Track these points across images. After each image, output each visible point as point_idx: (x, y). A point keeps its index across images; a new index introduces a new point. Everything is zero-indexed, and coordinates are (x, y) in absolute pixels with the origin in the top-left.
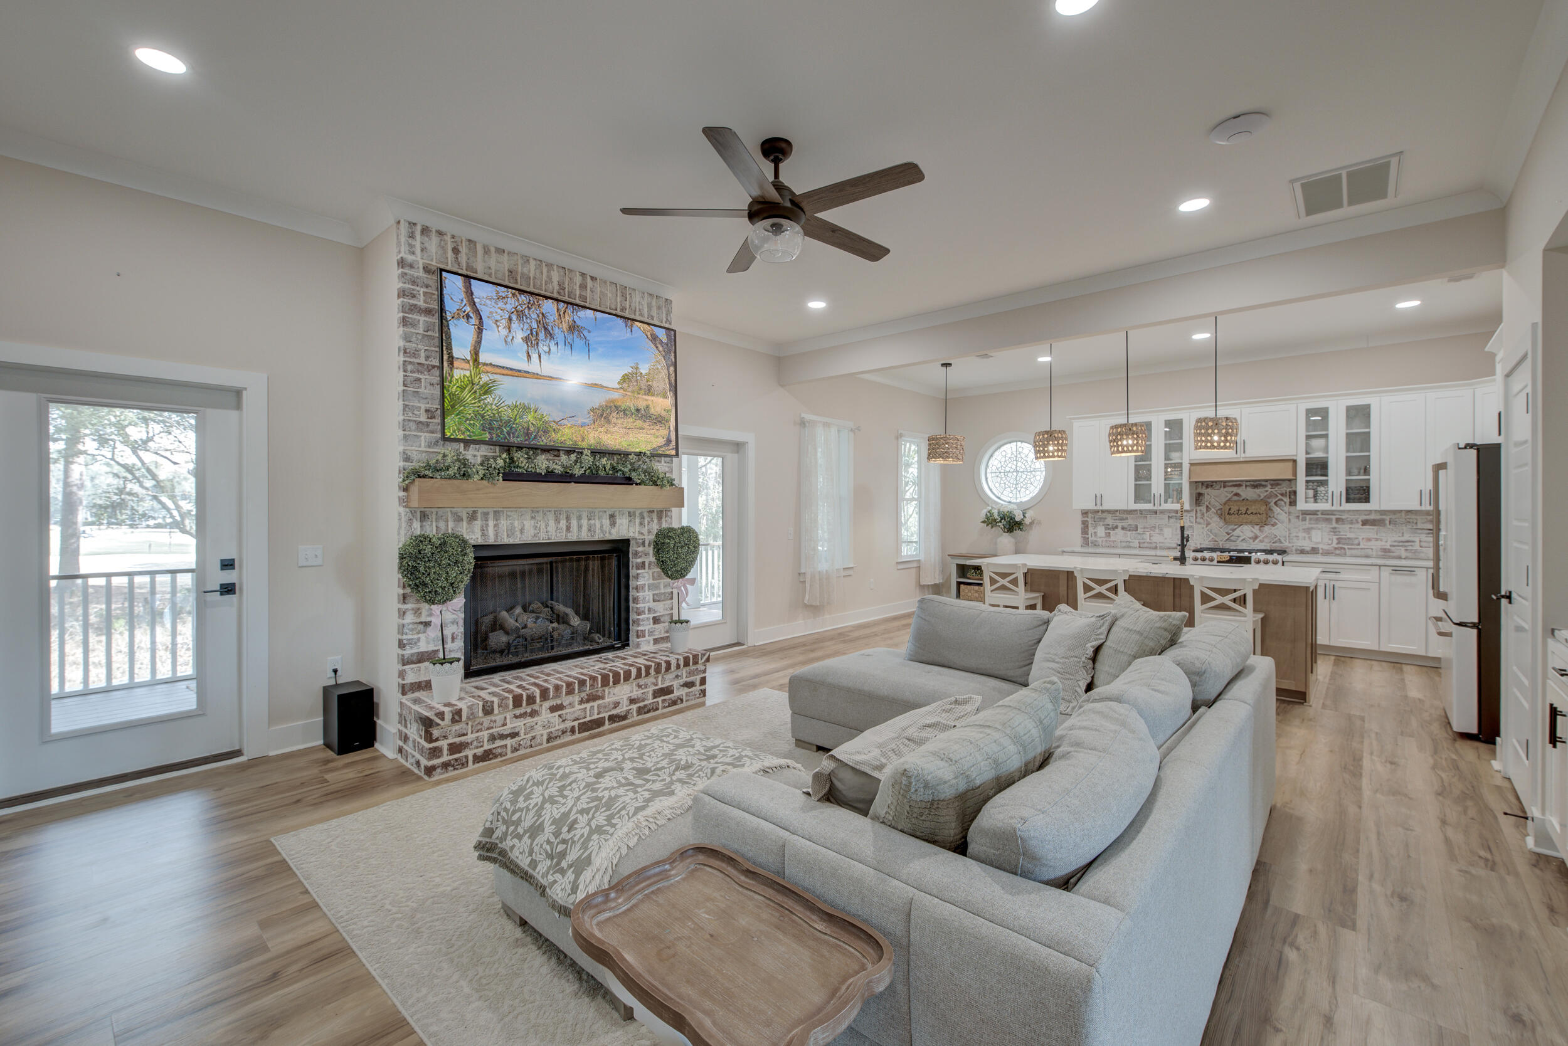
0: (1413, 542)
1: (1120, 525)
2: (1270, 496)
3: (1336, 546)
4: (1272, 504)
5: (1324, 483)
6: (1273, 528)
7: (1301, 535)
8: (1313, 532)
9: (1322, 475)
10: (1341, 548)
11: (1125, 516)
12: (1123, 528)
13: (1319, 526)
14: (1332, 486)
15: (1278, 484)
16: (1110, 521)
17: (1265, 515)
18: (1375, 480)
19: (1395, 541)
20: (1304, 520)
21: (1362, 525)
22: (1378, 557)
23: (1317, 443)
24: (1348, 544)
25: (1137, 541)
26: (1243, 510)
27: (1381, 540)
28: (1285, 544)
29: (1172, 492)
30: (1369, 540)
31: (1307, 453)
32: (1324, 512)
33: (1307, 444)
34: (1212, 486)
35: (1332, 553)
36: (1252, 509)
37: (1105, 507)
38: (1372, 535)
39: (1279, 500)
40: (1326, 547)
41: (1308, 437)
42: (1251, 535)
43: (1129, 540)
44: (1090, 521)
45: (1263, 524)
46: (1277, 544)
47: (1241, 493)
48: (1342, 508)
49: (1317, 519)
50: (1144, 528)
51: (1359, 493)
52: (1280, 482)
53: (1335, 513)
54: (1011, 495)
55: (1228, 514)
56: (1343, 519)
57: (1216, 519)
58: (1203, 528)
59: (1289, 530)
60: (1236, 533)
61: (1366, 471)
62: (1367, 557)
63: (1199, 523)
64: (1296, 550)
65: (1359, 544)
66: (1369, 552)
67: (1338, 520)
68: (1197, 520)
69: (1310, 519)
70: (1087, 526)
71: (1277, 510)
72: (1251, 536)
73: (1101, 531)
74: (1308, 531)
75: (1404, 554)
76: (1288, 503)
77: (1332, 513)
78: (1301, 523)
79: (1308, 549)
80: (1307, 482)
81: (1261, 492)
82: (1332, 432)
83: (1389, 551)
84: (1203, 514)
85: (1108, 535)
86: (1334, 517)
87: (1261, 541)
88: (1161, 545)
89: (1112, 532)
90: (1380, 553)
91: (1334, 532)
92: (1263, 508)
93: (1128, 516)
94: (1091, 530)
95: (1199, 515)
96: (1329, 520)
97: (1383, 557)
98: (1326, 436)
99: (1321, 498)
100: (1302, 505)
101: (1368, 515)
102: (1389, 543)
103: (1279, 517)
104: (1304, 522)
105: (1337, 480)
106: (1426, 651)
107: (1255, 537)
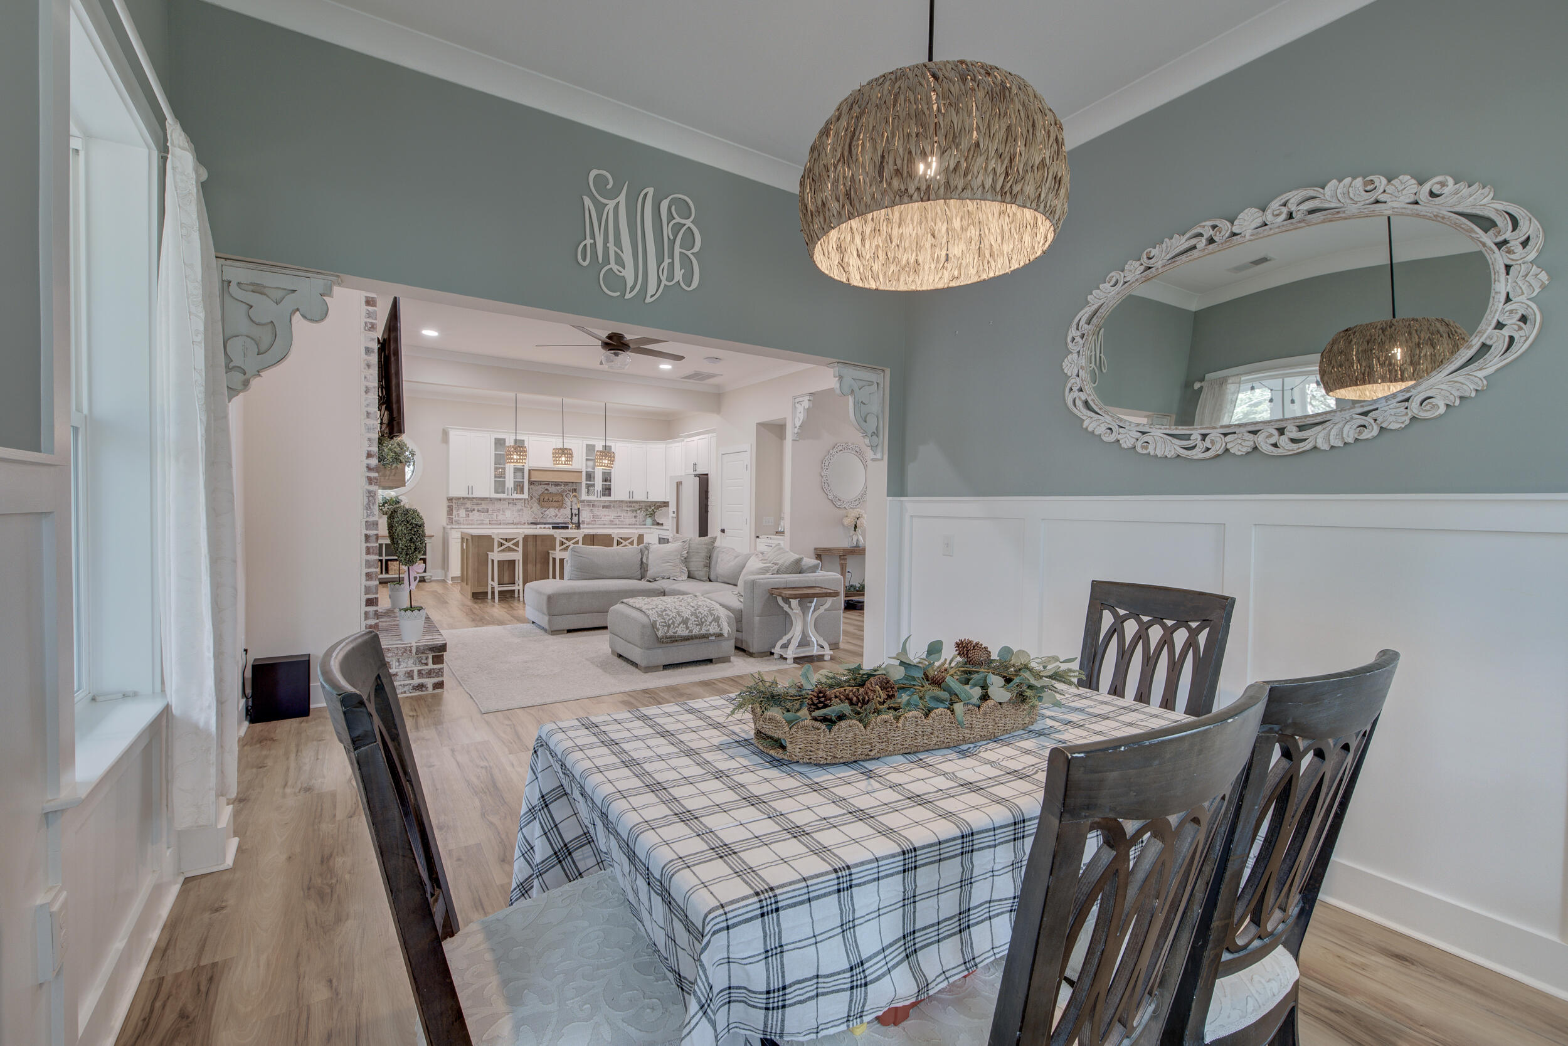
1: (476, 508)
2: (564, 491)
4: (565, 496)
5: (593, 485)
6: (565, 510)
9: (592, 481)
10: (594, 520)
11: (480, 502)
12: (478, 511)
14: (596, 488)
15: (567, 485)
16: (469, 505)
17: (561, 502)
18: (612, 485)
21: (603, 508)
23: (590, 463)
24: (597, 518)
26: (551, 499)
29: (519, 487)
31: (586, 469)
32: (590, 501)
33: (586, 464)
34: (543, 485)
35: (591, 523)
36: (555, 499)
37: (474, 496)
38: (606, 513)
39: (568, 494)
40: (588, 520)
41: (587, 460)
42: (554, 514)
43: (482, 517)
44: (454, 506)
45: (560, 507)
47: (549, 489)
48: (601, 498)
51: (607, 491)
52: (575, 484)
55: (543, 501)
57: (536, 504)
58: (529, 510)
60: (547, 513)
67: (593, 505)
70: (452, 510)
71: (566, 499)
73: (462, 513)
77: (596, 501)
80: (585, 484)
81: (559, 489)
84: (529, 502)
85: (468, 515)
87: (559, 518)
89: (470, 514)
90: (609, 522)
92: (560, 497)
93: (483, 502)
94: (455, 512)
99: (590, 493)
100: (584, 497)
103: (568, 504)
105: (599, 484)
107: (556, 516)
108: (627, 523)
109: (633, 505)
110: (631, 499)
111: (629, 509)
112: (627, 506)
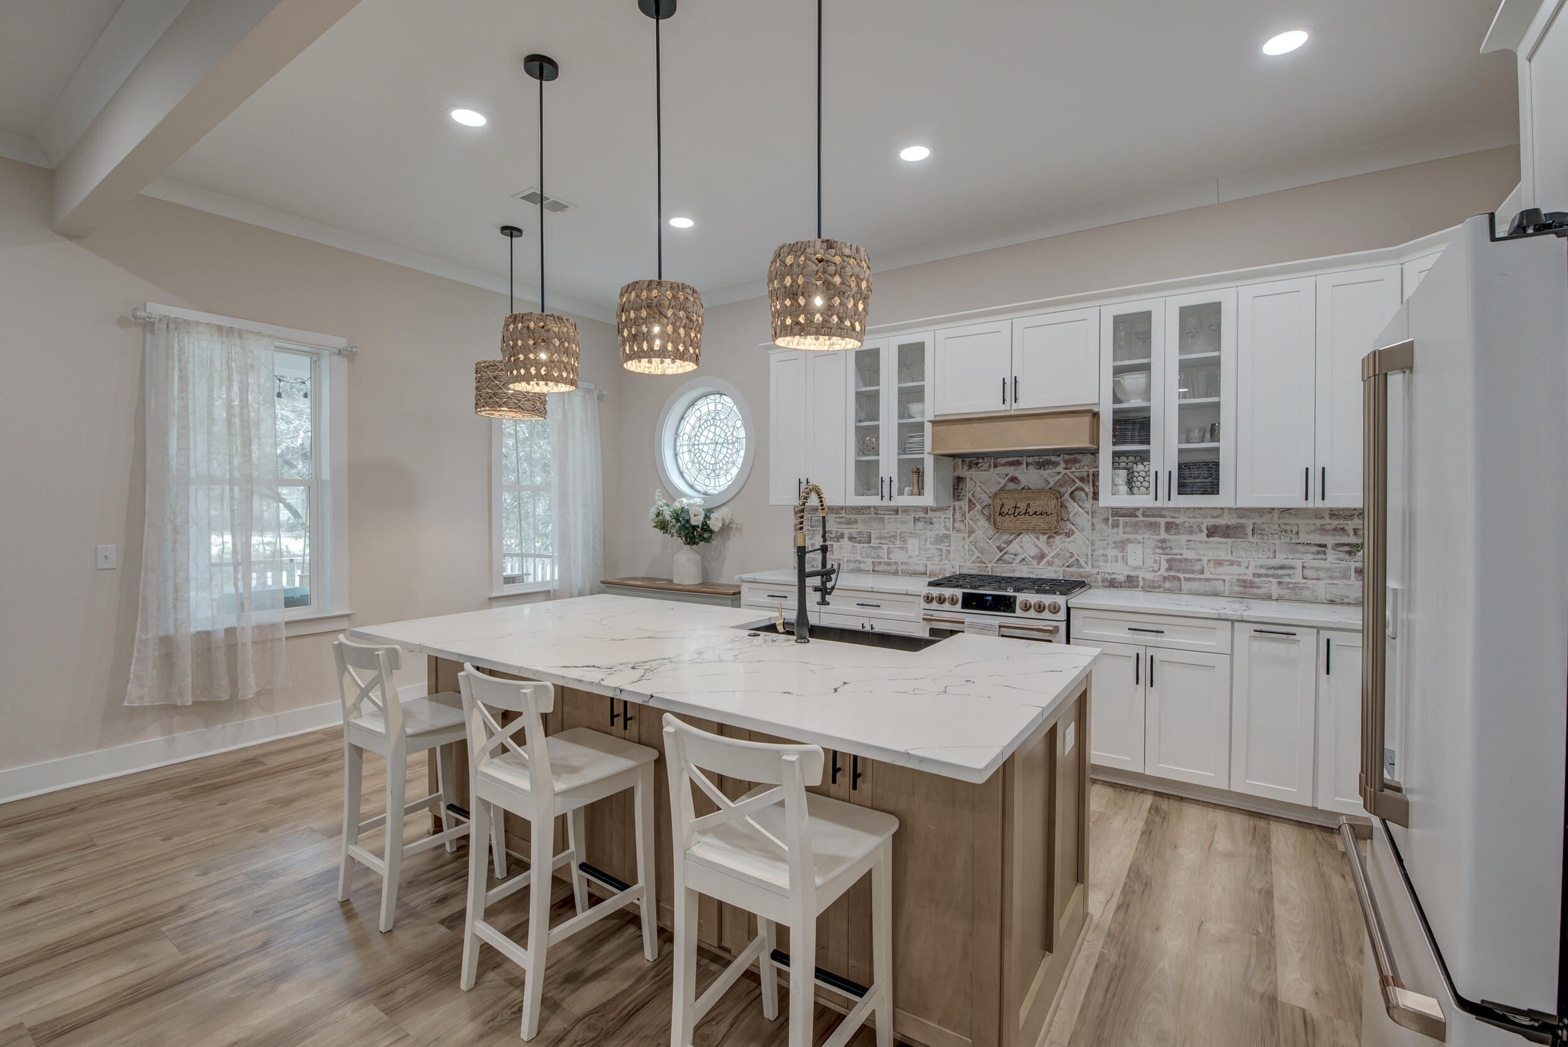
0: (1292, 568)
1: (846, 532)
2: (1062, 483)
3: (1166, 574)
4: (1067, 496)
5: (1144, 457)
6: (1069, 540)
7: (1112, 552)
8: (1130, 547)
9: (1141, 443)
10: (1174, 577)
11: (853, 517)
12: (851, 539)
13: (1139, 537)
14: (1155, 464)
15: (1075, 461)
17: (1054, 517)
18: (1227, 451)
19: (1262, 567)
20: (1115, 525)
21: (1208, 536)
22: (1233, 596)
23: (1133, 381)
24: (1184, 571)
25: (870, 560)
26: (1022, 506)
27: (1239, 565)
28: (1087, 570)
29: (914, 475)
30: (1219, 563)
31: (1116, 400)
32: (1147, 512)
33: (1116, 383)
34: (977, 464)
35: (1159, 587)
36: (1036, 506)
38: (1223, 555)
39: (1077, 489)
40: (1150, 576)
41: (1118, 371)
42: (1034, 552)
43: (860, 558)
45: (1052, 532)
46: (1074, 569)
47: (1020, 477)
48: (1171, 504)
49: (1136, 524)
50: (880, 538)
51: (1201, 474)
52: (1079, 457)
53: (1164, 513)
54: (707, 482)
55: (1000, 514)
56: (1177, 525)
57: (983, 523)
58: (964, 539)
59: (1093, 544)
60: (1014, 547)
61: (1214, 432)
63: (958, 531)
64: (1103, 581)
65: (1202, 572)
66: (1219, 586)
67: (1169, 527)
68: (956, 525)
69: (1126, 525)
71: (1073, 507)
72: (1033, 554)
74: (1121, 545)
75: (1275, 591)
76: (1091, 495)
77: (1158, 512)
78: (1111, 531)
79: (1122, 578)
80: (1116, 454)
81: (1051, 476)
82: (1156, 360)
83: (1252, 585)
84: (964, 515)
86: (1162, 521)
87: (1050, 564)
88: (904, 567)
90: (1237, 589)
91: (1163, 549)
92: (1053, 503)
95: (958, 515)
96: (1154, 526)
97: (1242, 596)
98: (1146, 368)
99: (1138, 484)
100: (1107, 500)
101: (1218, 517)
102: (1251, 571)
103: (1076, 519)
104: (1115, 530)
105: (1165, 449)
106: (1314, 797)
107: (1041, 557)
108: (1322, 595)
109: (1350, 525)
110: (1316, 503)
111: (1330, 541)
112: (1323, 530)
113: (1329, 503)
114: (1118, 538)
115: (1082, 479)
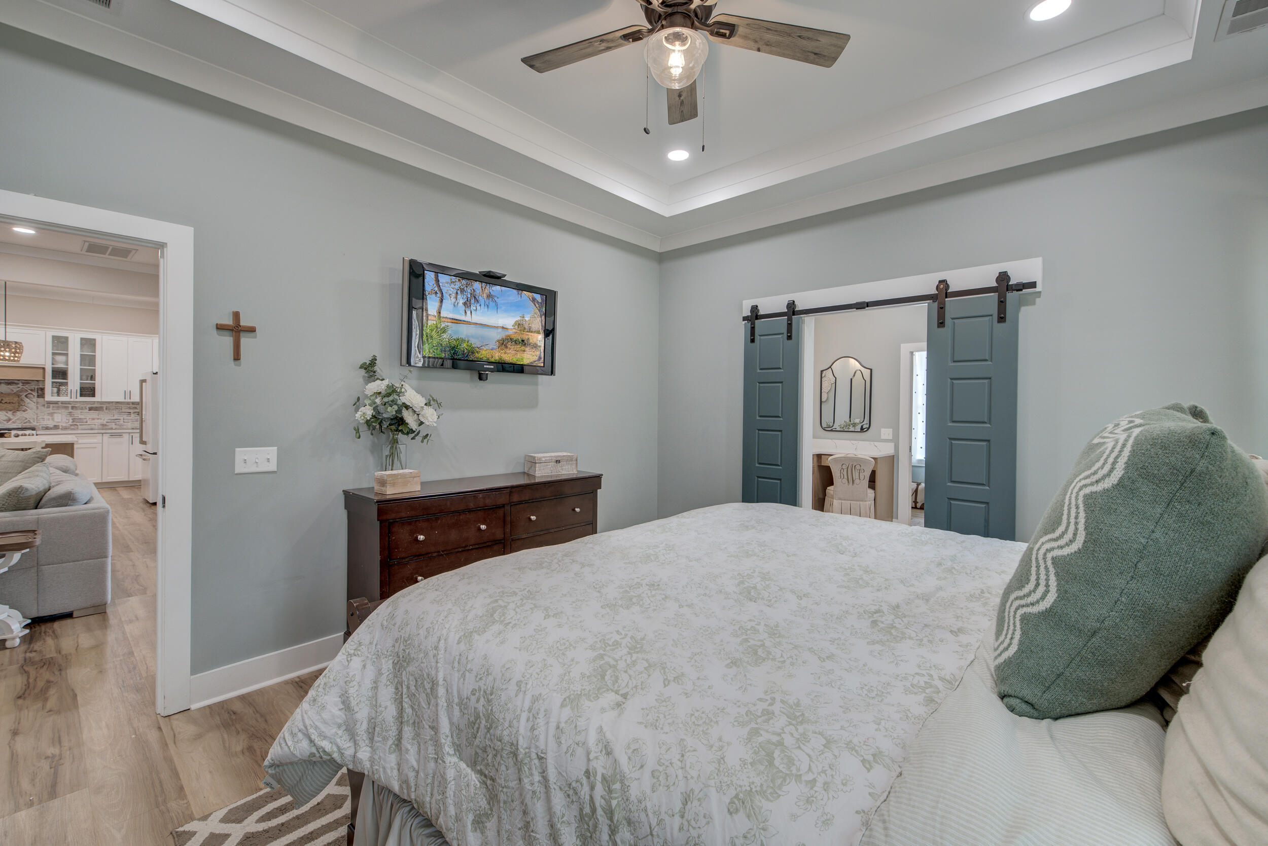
2: (22, 391)
4: (23, 396)
5: (66, 384)
6: (24, 413)
7: (46, 417)
8: (55, 416)
9: (63, 379)
10: (76, 425)
13: (60, 411)
14: (70, 387)
15: (28, 383)
17: (17, 404)
18: (99, 383)
19: (109, 420)
20: (48, 407)
21: (89, 410)
22: (99, 429)
23: (59, 358)
24: (79, 422)
27: (101, 419)
28: (34, 424)
30: (93, 419)
31: (53, 364)
32: (63, 403)
33: (53, 359)
35: (69, 428)
36: (6, 400)
38: (95, 416)
39: (29, 394)
40: (64, 425)
41: (54, 354)
42: (5, 418)
45: (15, 410)
46: (28, 424)
48: (77, 400)
49: (58, 407)
51: (88, 391)
52: (30, 382)
53: (71, 403)
56: (76, 407)
59: (37, 415)
61: (92, 378)
62: (92, 429)
64: (42, 427)
65: (87, 422)
66: (93, 426)
67: (73, 408)
69: (53, 407)
71: (27, 400)
74: (52, 414)
75: (114, 426)
76: (36, 396)
77: (69, 403)
78: (47, 410)
79: (51, 426)
80: (53, 382)
81: (14, 388)
82: (70, 352)
83: (106, 425)
86: (70, 406)
87: (14, 422)
90: (101, 427)
91: (70, 415)
92: (16, 399)
96: (67, 408)
97: (102, 429)
98: (67, 355)
99: (61, 394)
100: (49, 397)
101: (94, 404)
102: (106, 421)
103: (29, 405)
105: (74, 381)
106: (129, 477)
107: (9, 420)
108: (130, 427)
110: (128, 400)
111: (132, 411)
112: (130, 408)
113: (132, 400)
114: (49, 412)
115: (32, 390)
